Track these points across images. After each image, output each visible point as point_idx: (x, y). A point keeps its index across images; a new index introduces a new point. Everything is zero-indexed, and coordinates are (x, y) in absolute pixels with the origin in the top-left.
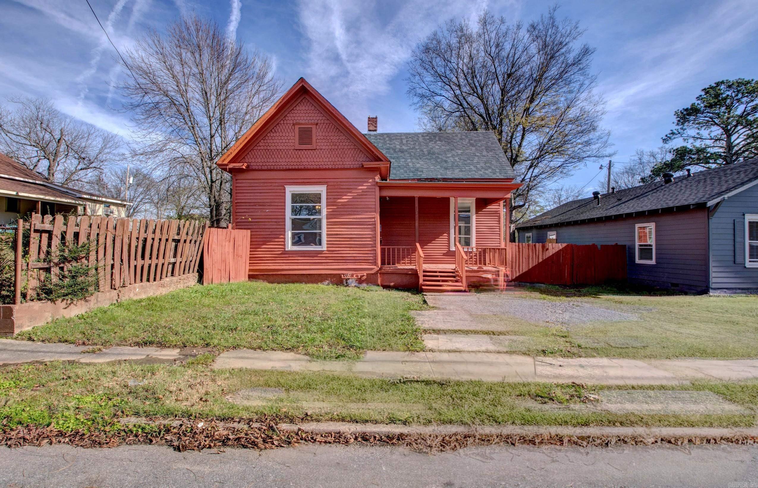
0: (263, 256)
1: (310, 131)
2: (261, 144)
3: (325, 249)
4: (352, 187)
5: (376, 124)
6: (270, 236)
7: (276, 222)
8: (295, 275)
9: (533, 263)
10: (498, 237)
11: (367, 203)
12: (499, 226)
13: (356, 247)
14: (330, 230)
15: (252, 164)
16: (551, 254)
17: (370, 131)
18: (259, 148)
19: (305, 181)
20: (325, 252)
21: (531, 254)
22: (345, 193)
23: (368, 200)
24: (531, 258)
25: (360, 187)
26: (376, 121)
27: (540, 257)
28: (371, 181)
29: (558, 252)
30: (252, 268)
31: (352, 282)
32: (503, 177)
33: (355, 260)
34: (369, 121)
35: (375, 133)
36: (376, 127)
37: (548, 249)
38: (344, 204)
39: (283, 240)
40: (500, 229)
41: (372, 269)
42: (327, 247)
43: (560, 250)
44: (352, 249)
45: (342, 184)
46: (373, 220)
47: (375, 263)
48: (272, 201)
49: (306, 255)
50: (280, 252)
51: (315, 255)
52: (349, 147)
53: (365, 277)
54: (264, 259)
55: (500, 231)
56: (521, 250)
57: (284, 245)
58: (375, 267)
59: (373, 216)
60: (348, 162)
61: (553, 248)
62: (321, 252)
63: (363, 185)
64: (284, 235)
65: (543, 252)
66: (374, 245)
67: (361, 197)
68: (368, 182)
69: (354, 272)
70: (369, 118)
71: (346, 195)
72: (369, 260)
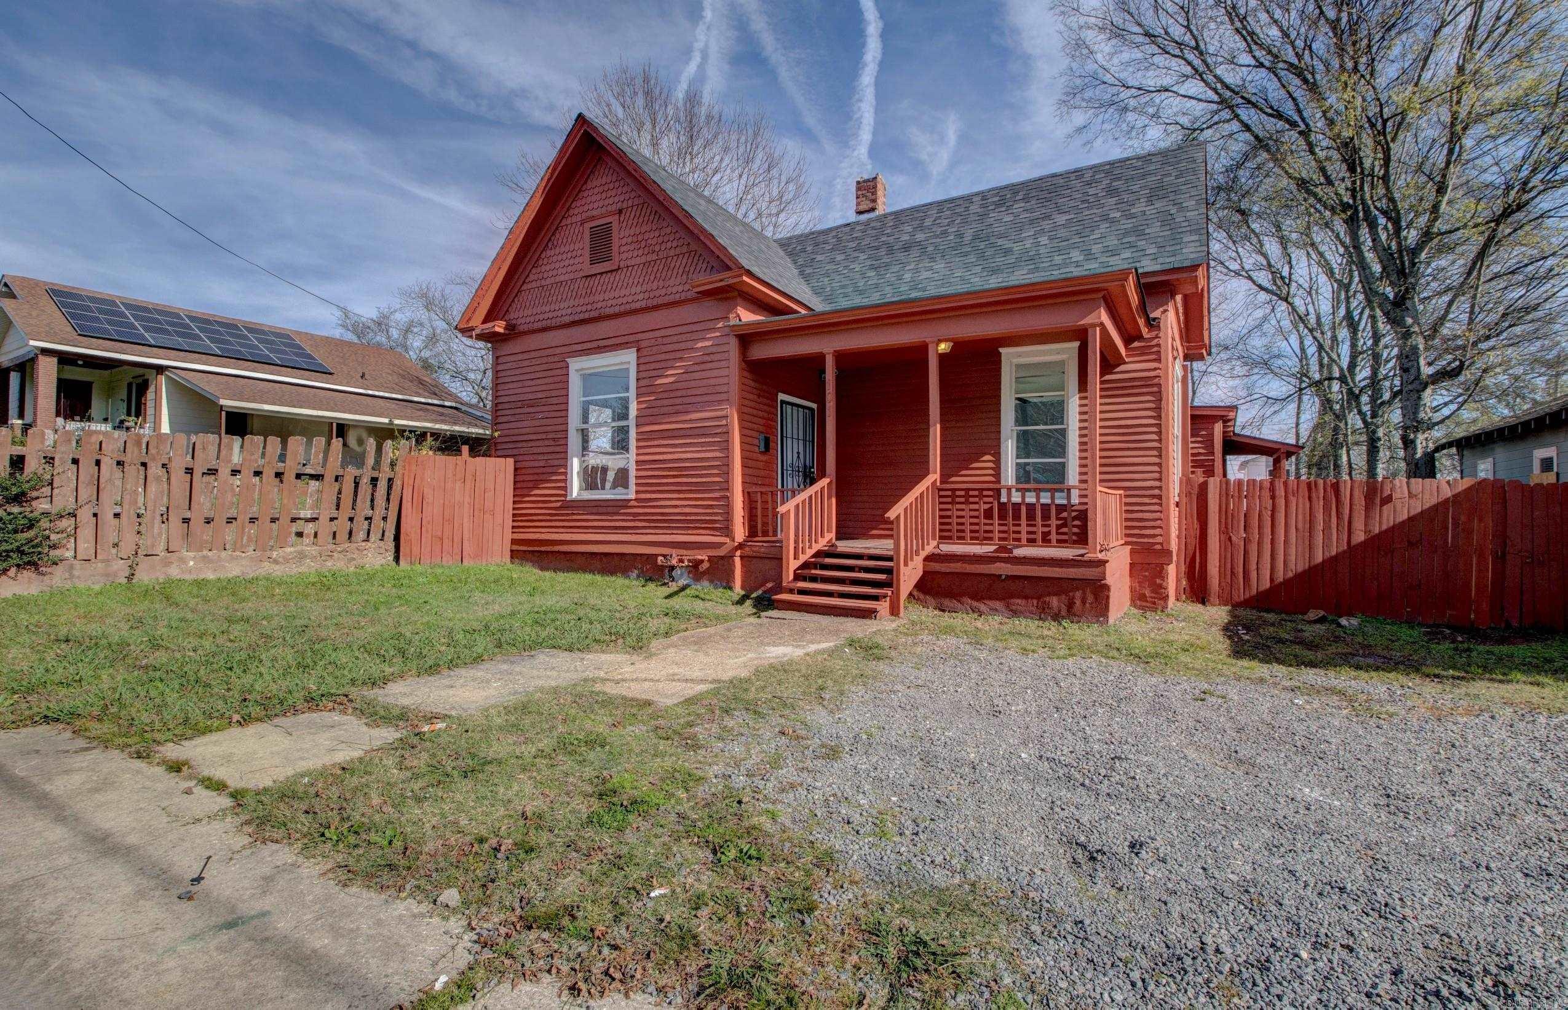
0: (533, 511)
1: (608, 228)
2: (532, 277)
3: (632, 496)
4: (683, 346)
5: (874, 193)
6: (544, 470)
7: (554, 439)
8: (583, 553)
9: (1326, 545)
10: (1157, 460)
11: (712, 382)
12: (1159, 426)
13: (691, 491)
14: (642, 451)
15: (519, 321)
16: (1403, 516)
17: (860, 213)
18: (529, 286)
19: (602, 343)
20: (632, 503)
21: (1320, 517)
22: (669, 364)
23: (715, 373)
24: (1320, 526)
25: (700, 345)
26: (875, 187)
27: (1359, 524)
28: (720, 325)
29: (1435, 508)
30: (516, 536)
31: (682, 575)
32: (1158, 268)
33: (688, 524)
34: (858, 189)
35: (871, 215)
36: (874, 201)
37: (1388, 499)
38: (669, 390)
39: (563, 477)
40: (1159, 433)
41: (720, 545)
42: (637, 492)
43: (1447, 501)
44: (681, 496)
45: (665, 341)
46: (724, 422)
47: (727, 531)
48: (548, 394)
49: (601, 510)
50: (559, 504)
51: (615, 510)
52: (678, 251)
53: (706, 565)
54: (534, 518)
55: (1160, 441)
56: (1281, 502)
57: (565, 488)
58: (728, 540)
59: (723, 413)
60: (676, 287)
61: (1411, 495)
62: (625, 504)
63: (704, 339)
64: (565, 467)
65: (1368, 508)
66: (725, 486)
67: (703, 367)
68: (714, 329)
69: (685, 552)
70: (858, 183)
71: (672, 367)
72: (715, 521)
